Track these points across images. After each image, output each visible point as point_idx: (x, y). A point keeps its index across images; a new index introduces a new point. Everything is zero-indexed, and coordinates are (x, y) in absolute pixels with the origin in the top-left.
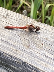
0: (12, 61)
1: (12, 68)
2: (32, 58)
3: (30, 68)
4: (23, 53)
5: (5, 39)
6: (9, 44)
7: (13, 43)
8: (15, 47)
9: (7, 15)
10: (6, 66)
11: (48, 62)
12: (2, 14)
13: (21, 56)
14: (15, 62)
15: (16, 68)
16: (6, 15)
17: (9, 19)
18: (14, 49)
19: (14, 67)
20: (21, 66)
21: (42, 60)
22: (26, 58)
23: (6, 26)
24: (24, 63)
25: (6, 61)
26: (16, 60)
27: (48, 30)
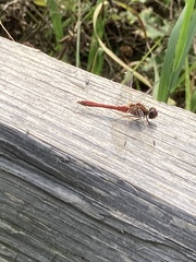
0: (95, 178)
1: (96, 193)
2: (141, 176)
3: (134, 193)
4: (120, 163)
5: (81, 134)
6: (90, 143)
7: (99, 143)
8: (103, 150)
9: (87, 84)
10: (81, 189)
11: (175, 186)
12: (76, 81)
13: (115, 168)
14: (100, 180)
15: (103, 193)
16: (84, 84)
17: (91, 92)
18: (101, 154)
19: (99, 191)
20: (115, 190)
21: (163, 180)
22: (126, 173)
24: (121, 183)
25: (83, 178)
26: (104, 176)
27: (182, 120)
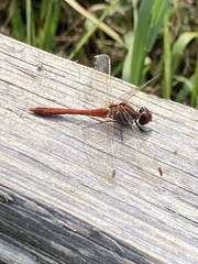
0: (56, 228)
1: (56, 251)
2: (125, 219)
3: (118, 251)
4: (93, 199)
5: (33, 152)
6: (46, 168)
7: (59, 166)
8: (67, 178)
9: (40, 69)
10: (33, 244)
12: (23, 65)
13: (86, 209)
14: (64, 231)
15: (67, 251)
16: (35, 69)
17: (46, 82)
18: (64, 185)
19: (61, 248)
20: (86, 246)
21: (161, 225)
22: (103, 217)
23: (36, 106)
24: (96, 235)
25: (35, 228)
26: (69, 224)
27: (182, 123)
